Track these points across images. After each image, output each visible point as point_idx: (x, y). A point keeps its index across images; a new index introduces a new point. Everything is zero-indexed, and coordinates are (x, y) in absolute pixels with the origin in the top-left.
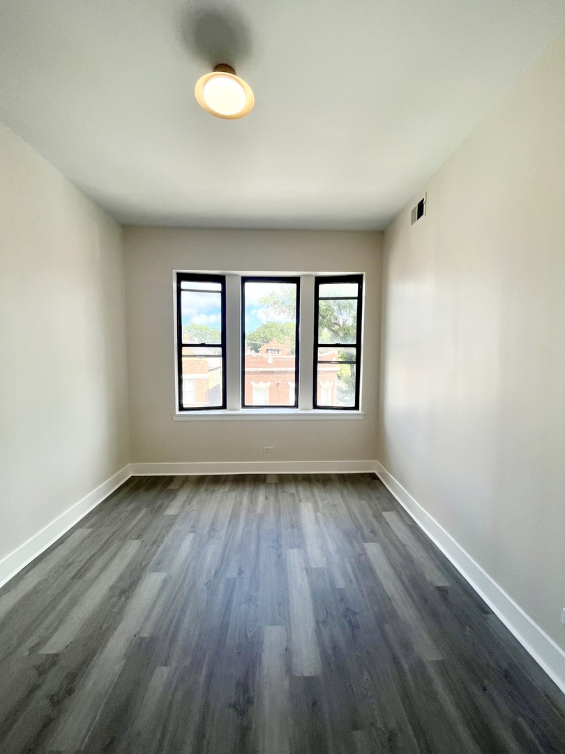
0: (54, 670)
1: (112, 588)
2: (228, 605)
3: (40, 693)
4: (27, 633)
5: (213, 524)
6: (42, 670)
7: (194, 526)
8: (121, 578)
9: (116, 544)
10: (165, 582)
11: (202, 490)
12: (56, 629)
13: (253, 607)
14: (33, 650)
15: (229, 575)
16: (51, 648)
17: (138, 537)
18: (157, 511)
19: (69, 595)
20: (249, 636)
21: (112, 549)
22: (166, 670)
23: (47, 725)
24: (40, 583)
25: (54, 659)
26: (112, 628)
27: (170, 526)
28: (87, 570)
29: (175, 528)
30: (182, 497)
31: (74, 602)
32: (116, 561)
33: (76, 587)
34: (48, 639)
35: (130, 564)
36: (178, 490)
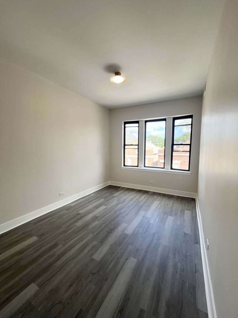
0: (79, 215)
1: (95, 206)
2: (117, 216)
3: (76, 217)
4: (77, 209)
5: (124, 200)
6: (78, 215)
7: (119, 199)
8: (97, 205)
9: (99, 199)
10: (105, 208)
11: (127, 192)
12: (82, 210)
13: (123, 219)
14: (77, 211)
15: (121, 211)
16: (80, 212)
17: (104, 199)
18: (112, 194)
19: (86, 205)
20: (118, 223)
21: (98, 199)
22: (98, 222)
23: (76, 222)
24: (82, 202)
25: (80, 214)
26: (91, 213)
27: (113, 198)
28: (91, 202)
29: (114, 199)
30: (120, 192)
31: (86, 206)
32: (98, 202)
33: (88, 204)
34: (80, 210)
35: (100, 203)
36: (120, 190)
